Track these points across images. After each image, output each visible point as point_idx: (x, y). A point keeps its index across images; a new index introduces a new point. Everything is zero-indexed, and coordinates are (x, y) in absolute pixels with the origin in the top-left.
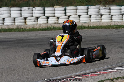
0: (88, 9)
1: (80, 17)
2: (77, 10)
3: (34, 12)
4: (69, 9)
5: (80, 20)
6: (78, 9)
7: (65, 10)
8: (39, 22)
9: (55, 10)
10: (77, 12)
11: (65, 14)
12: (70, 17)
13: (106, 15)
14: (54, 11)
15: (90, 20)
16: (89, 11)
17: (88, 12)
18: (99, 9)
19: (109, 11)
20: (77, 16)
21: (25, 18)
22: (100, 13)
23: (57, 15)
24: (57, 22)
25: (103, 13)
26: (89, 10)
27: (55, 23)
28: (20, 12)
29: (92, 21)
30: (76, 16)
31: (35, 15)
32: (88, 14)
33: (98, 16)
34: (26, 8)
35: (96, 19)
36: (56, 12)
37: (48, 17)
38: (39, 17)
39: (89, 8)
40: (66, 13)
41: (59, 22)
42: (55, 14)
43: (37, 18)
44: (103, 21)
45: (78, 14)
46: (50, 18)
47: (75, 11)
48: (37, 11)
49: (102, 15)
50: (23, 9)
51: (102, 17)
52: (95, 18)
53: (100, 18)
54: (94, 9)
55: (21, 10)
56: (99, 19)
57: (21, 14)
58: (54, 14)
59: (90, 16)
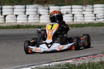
0: (26, 8)
1: (17, 17)
2: (13, 9)
4: (5, 8)
5: (16, 20)
6: (15, 8)
7: (1, 9)
10: (13, 12)
11: (1, 14)
12: (7, 16)
13: (45, 15)
15: (28, 20)
16: (27, 11)
17: (25, 12)
18: (38, 9)
19: (48, 11)
20: (14, 16)
22: (38, 13)
25: (41, 13)
26: (27, 9)
30: (12, 15)
32: (25, 14)
33: (36, 16)
35: (34, 20)
39: (27, 7)
40: (2, 12)
44: (41, 21)
45: (15, 13)
47: (12, 10)
49: (40, 15)
51: (40, 17)
52: (33, 18)
53: (38, 18)
54: (32, 8)
56: (38, 20)
59: (28, 16)
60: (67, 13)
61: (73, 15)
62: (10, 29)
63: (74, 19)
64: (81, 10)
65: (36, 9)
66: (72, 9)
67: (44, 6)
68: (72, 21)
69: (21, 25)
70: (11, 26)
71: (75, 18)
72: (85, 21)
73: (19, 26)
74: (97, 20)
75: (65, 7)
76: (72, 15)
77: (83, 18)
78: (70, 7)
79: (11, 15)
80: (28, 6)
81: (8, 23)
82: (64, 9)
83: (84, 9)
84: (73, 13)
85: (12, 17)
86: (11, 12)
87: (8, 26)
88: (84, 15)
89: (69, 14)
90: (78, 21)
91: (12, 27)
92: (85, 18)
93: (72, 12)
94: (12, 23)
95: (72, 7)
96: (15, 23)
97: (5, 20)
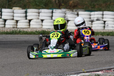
0: (52, 12)
1: (42, 22)
2: (39, 13)
4: (30, 11)
5: (42, 25)
6: (41, 12)
7: (26, 12)
9: (14, 12)
10: (39, 16)
11: (25, 18)
12: (32, 21)
14: (12, 13)
16: (53, 15)
18: (66, 14)
20: (40, 21)
22: (66, 18)
23: (16, 18)
24: (15, 26)
25: (69, 19)
26: (54, 14)
27: (14, 28)
32: (52, 19)
36: (15, 15)
37: (5, 21)
39: (54, 11)
40: (26, 16)
41: (18, 27)
42: (14, 16)
44: (69, 28)
45: (41, 18)
46: (7, 21)
49: (68, 21)
54: (59, 13)
58: (12, 17)
60: (98, 20)
61: (105, 22)
62: (34, 35)
63: (105, 27)
65: (64, 14)
66: (103, 15)
67: (73, 11)
68: (103, 28)
69: (46, 31)
70: (36, 31)
71: (106, 25)
73: (45, 32)
75: (96, 13)
76: (103, 22)
78: (101, 13)
79: (36, 20)
80: (56, 10)
81: (33, 28)
82: (94, 15)
84: (104, 20)
85: (37, 21)
86: (36, 16)
87: (33, 32)
89: (100, 20)
91: (37, 33)
93: (103, 18)
94: (37, 28)
95: (103, 13)
96: (40, 28)
97: (30, 25)
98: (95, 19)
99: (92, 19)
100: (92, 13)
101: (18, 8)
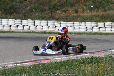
0: (48, 22)
1: (43, 27)
2: (41, 22)
3: (15, 22)
4: (36, 22)
5: (43, 29)
7: (34, 22)
8: (18, 29)
12: (37, 26)
13: (58, 26)
16: (48, 24)
18: (55, 23)
19: (60, 24)
20: (41, 26)
21: (10, 26)
22: (55, 25)
23: (29, 25)
24: (29, 29)
27: (28, 30)
28: (7, 22)
29: (50, 30)
31: (16, 24)
33: (54, 27)
34: (11, 20)
36: (29, 23)
37: (24, 26)
38: (19, 25)
40: (34, 24)
41: (30, 29)
43: (18, 26)
44: (56, 30)
46: (25, 26)
48: (18, 22)
49: (56, 27)
50: (9, 20)
52: (52, 28)
54: (51, 22)
55: (8, 21)
56: (54, 29)
57: (8, 23)
58: (27, 24)
59: (49, 26)
60: (71, 26)
61: (74, 27)
64: (79, 25)
68: (73, 30)
71: (75, 29)
72: (81, 31)
74: (87, 31)
75: (70, 23)
77: (79, 29)
78: (72, 23)
79: (39, 26)
81: (38, 30)
83: (80, 24)
84: (74, 26)
86: (40, 24)
88: (80, 27)
90: (77, 31)
92: (81, 29)
94: (40, 30)
97: (36, 28)
98: (69, 26)
99: (68, 26)
100: (68, 23)
101: (30, 20)
